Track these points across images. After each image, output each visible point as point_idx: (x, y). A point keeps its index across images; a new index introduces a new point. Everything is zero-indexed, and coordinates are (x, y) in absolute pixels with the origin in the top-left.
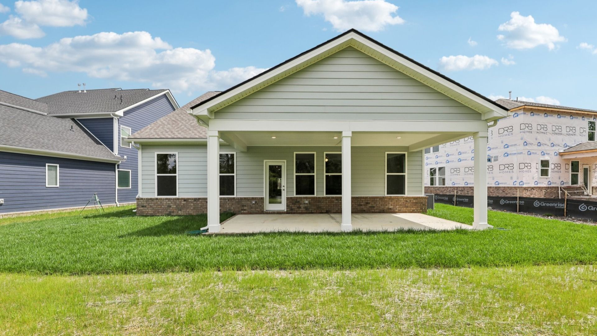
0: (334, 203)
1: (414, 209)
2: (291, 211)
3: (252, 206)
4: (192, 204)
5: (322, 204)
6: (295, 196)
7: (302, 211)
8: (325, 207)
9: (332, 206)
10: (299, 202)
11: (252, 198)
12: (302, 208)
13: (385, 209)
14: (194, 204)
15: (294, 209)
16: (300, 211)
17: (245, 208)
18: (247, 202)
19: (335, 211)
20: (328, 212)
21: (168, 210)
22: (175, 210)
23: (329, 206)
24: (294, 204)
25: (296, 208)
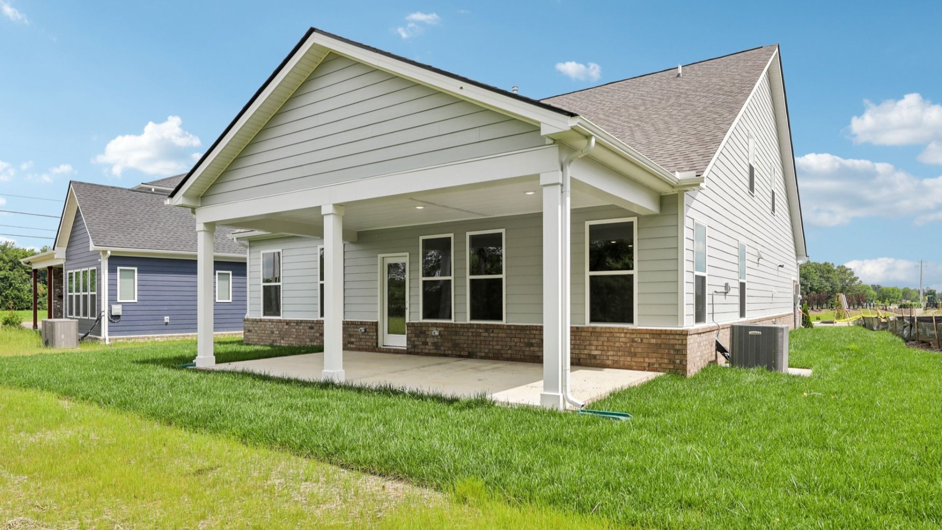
0: (482, 338)
1: (653, 360)
2: (413, 350)
3: (361, 336)
4: (294, 330)
5: (462, 338)
6: (421, 320)
7: (429, 350)
8: (465, 346)
9: (479, 342)
10: (425, 332)
11: (361, 322)
12: (430, 344)
13: (582, 356)
14: (296, 329)
15: (418, 345)
16: (427, 351)
17: (353, 340)
18: (355, 330)
19: (483, 354)
20: (470, 356)
21: (272, 338)
22: (278, 339)
23: (472, 343)
24: (417, 336)
25: (421, 343)
